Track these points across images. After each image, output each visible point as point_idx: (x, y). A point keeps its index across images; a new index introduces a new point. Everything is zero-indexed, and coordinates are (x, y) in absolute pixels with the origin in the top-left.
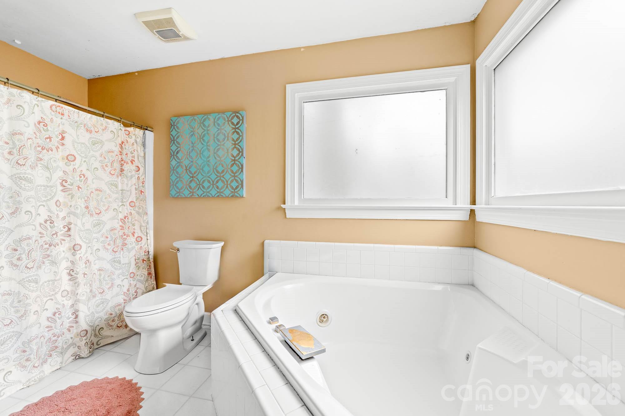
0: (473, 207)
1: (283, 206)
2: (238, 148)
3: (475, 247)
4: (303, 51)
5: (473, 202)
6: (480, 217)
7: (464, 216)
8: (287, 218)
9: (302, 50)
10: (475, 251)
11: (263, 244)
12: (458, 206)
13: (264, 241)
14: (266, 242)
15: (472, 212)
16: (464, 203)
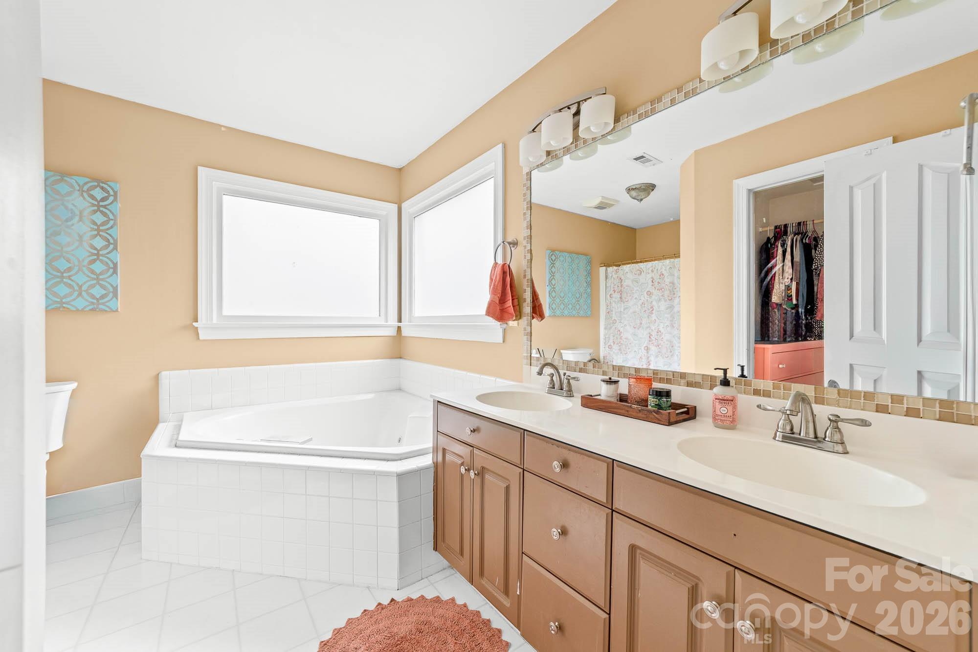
0: (400, 324)
1: (195, 324)
2: (106, 237)
3: (401, 358)
4: (223, 131)
5: (400, 320)
6: (405, 333)
7: (392, 332)
8: (201, 340)
9: (223, 129)
10: (401, 361)
11: (157, 378)
12: (389, 323)
13: (158, 374)
14: (164, 374)
15: (399, 328)
16: (393, 321)
